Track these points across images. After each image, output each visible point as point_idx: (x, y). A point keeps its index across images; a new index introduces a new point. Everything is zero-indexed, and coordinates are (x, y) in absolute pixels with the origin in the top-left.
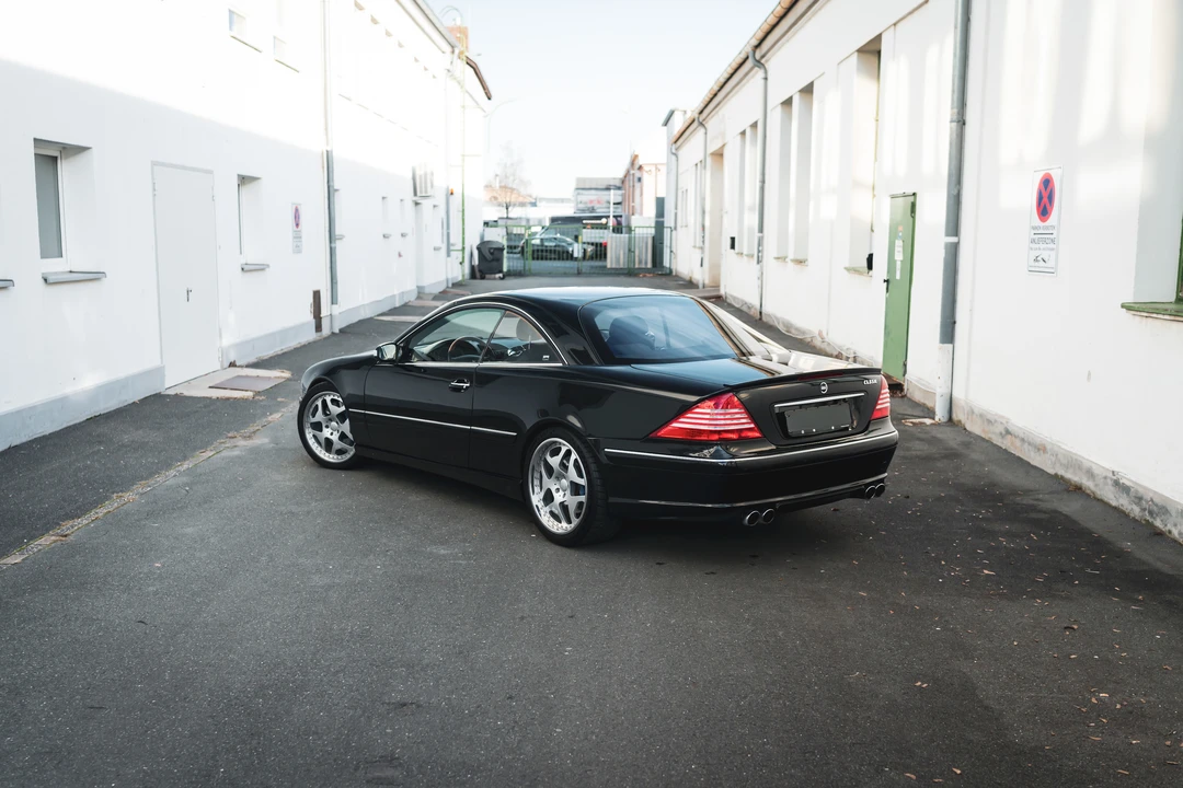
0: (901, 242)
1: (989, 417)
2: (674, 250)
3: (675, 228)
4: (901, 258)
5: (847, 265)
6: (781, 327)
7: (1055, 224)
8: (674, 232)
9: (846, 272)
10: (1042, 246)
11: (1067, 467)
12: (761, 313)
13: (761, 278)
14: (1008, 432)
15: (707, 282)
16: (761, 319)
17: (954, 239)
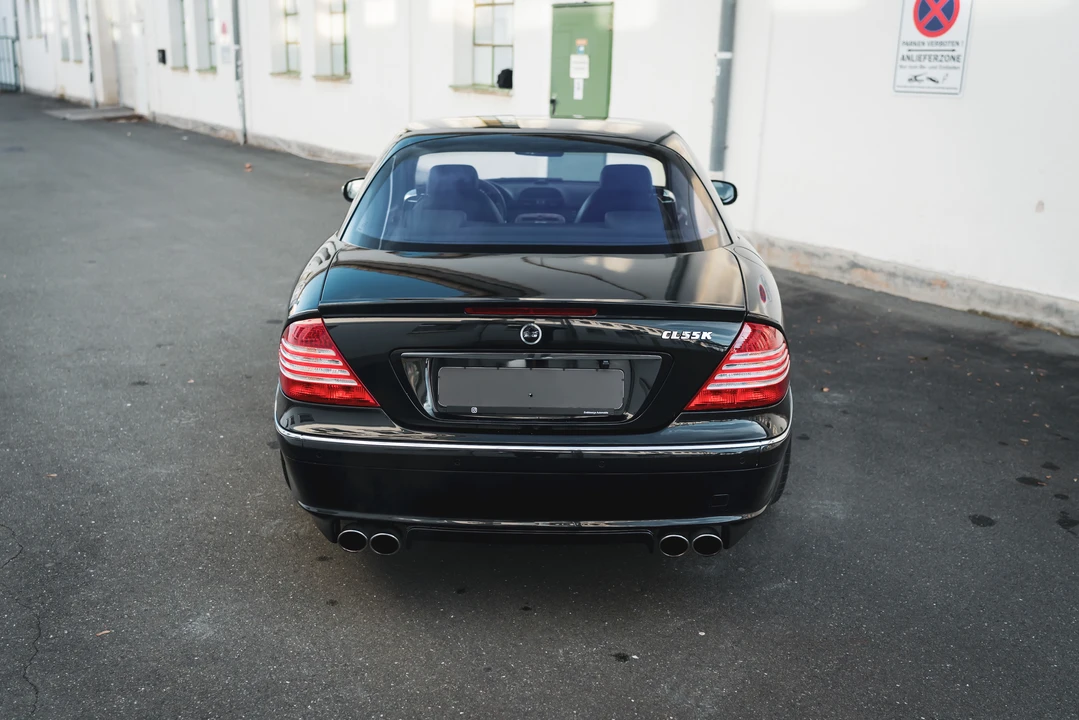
0: (585, 59)
1: (811, 250)
2: (19, 63)
3: (17, 38)
4: (586, 74)
5: (452, 83)
6: (295, 151)
7: (961, 38)
8: (17, 44)
9: (451, 91)
10: (926, 63)
11: (998, 303)
12: (245, 135)
13: (241, 96)
14: (854, 265)
15: (101, 99)
16: (245, 142)
17: (726, 55)
